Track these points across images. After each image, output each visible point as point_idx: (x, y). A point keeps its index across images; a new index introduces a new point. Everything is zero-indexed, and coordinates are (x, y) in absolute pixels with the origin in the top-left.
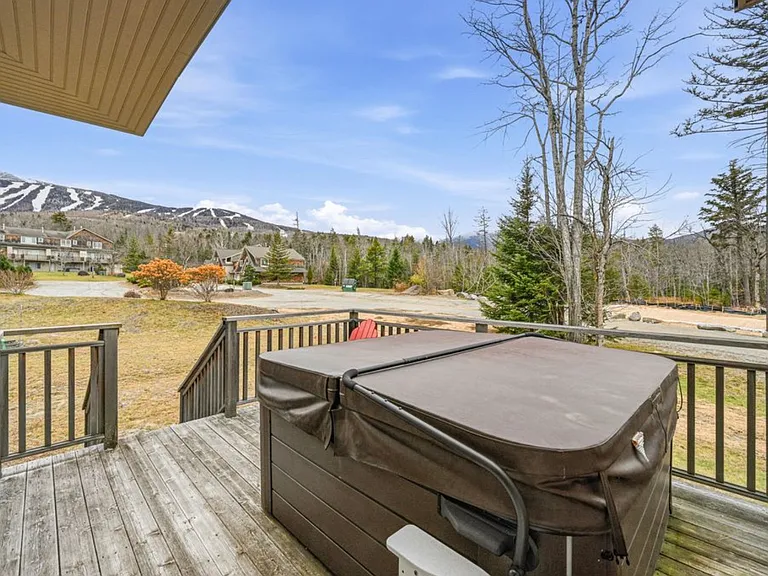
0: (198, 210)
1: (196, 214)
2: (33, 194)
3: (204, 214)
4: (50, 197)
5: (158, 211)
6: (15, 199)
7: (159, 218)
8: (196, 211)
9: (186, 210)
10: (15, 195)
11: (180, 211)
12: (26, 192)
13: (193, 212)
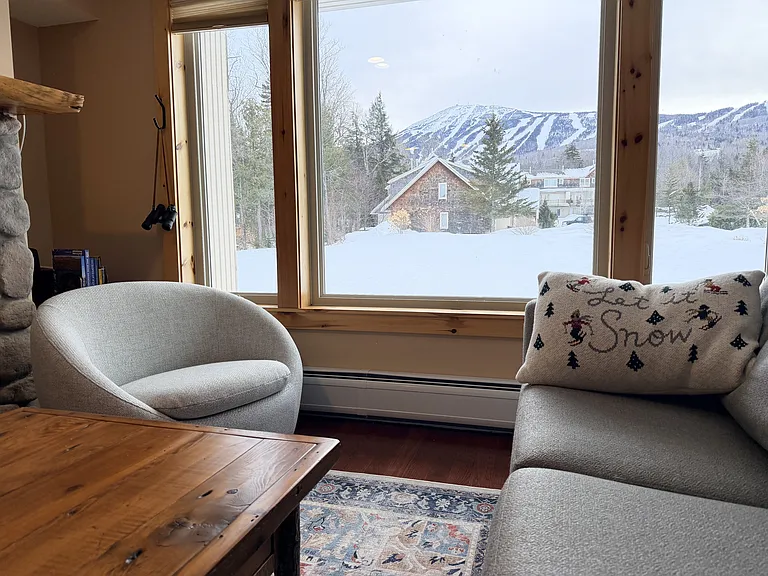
0: (742, 109)
1: (737, 117)
2: (537, 131)
3: (753, 114)
4: (553, 130)
5: (678, 123)
6: (522, 139)
7: (679, 133)
8: (738, 113)
9: (721, 112)
10: (521, 135)
11: (711, 116)
12: (531, 129)
13: (733, 114)
